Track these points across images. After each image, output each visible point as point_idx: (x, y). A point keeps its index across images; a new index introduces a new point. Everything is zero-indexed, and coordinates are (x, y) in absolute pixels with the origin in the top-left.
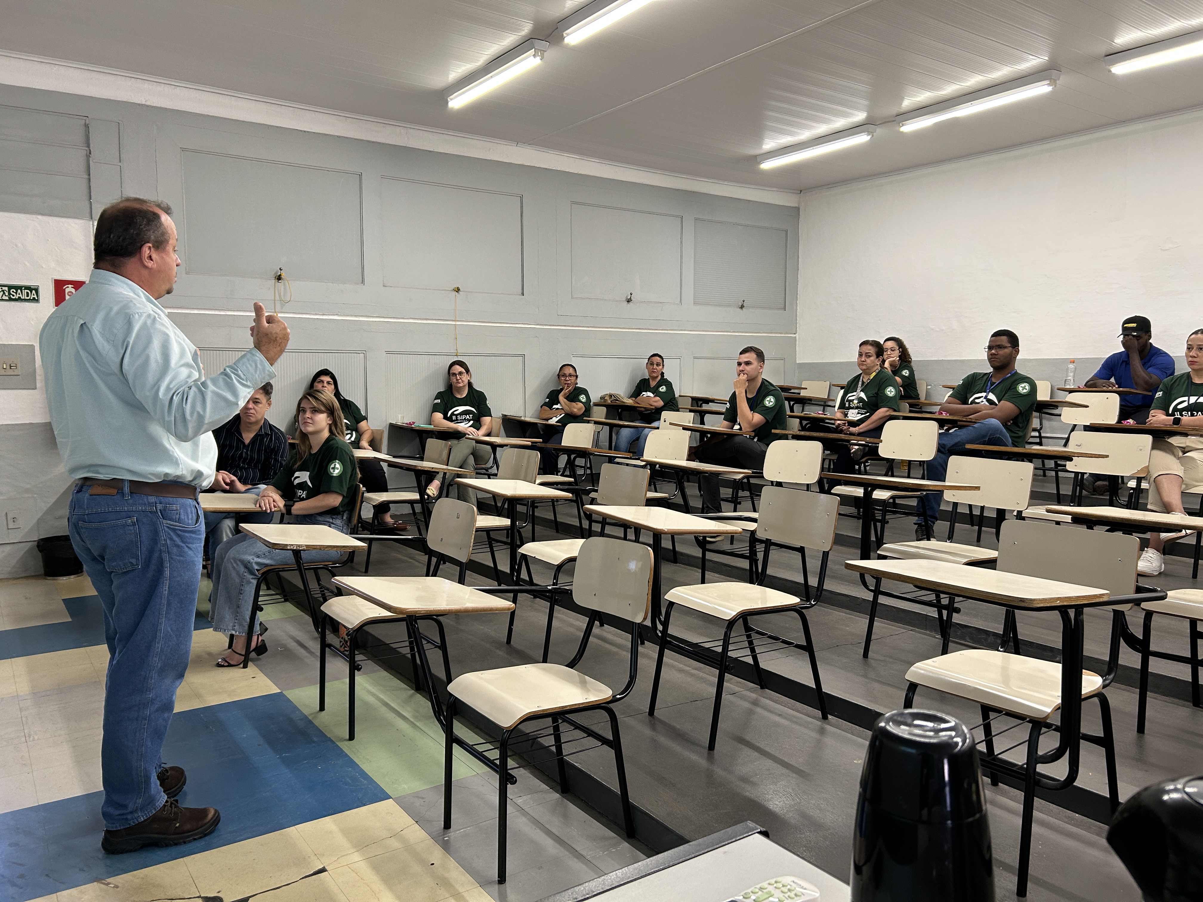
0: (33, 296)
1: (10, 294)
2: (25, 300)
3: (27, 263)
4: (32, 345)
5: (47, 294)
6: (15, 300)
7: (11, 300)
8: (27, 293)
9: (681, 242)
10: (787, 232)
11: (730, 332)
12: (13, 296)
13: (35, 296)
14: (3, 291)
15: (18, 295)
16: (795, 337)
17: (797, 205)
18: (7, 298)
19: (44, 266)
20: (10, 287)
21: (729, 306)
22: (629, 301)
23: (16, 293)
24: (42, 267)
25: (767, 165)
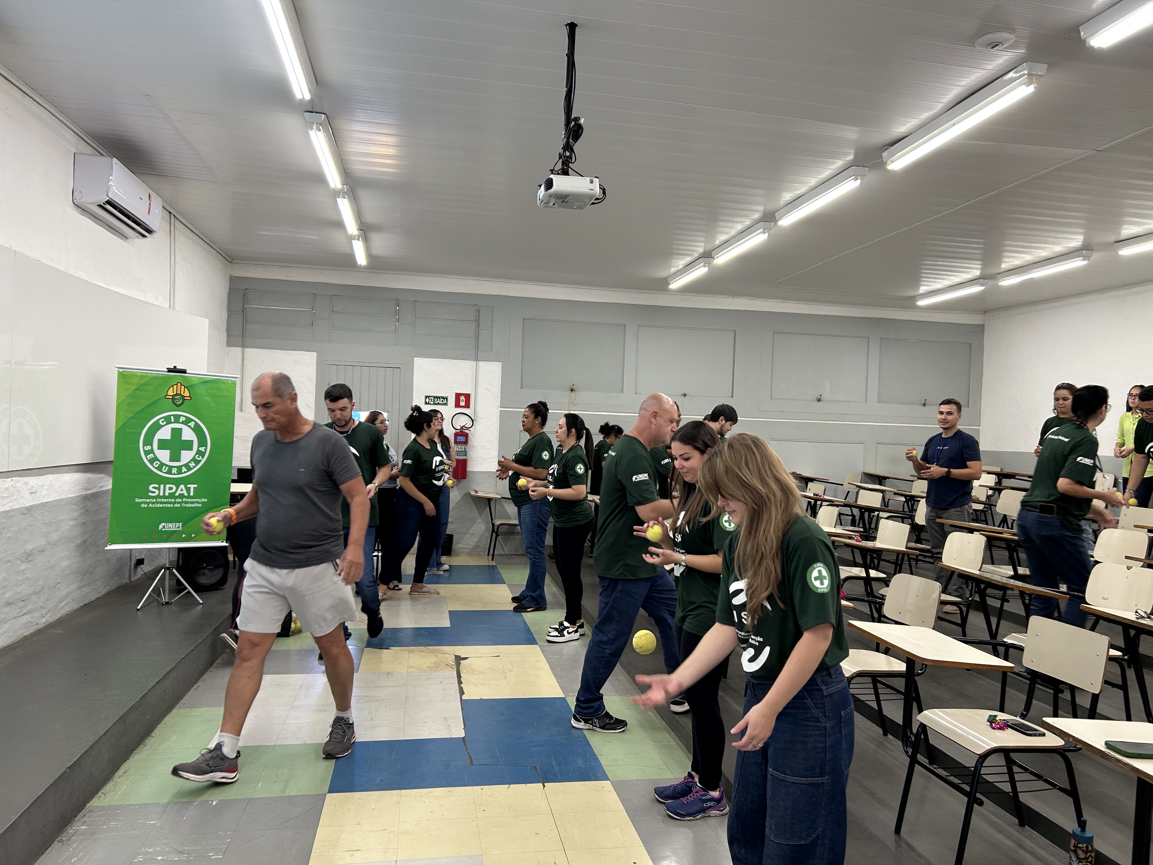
0: (445, 402)
1: (434, 401)
2: (441, 404)
5: (452, 400)
6: (437, 404)
7: (434, 404)
8: (442, 400)
9: (868, 357)
10: (971, 344)
11: (913, 424)
12: (436, 402)
14: (431, 399)
16: (979, 429)
17: (982, 323)
18: (432, 403)
19: (451, 386)
20: (434, 397)
21: (912, 404)
22: (819, 400)
23: (437, 400)
25: (922, 303)
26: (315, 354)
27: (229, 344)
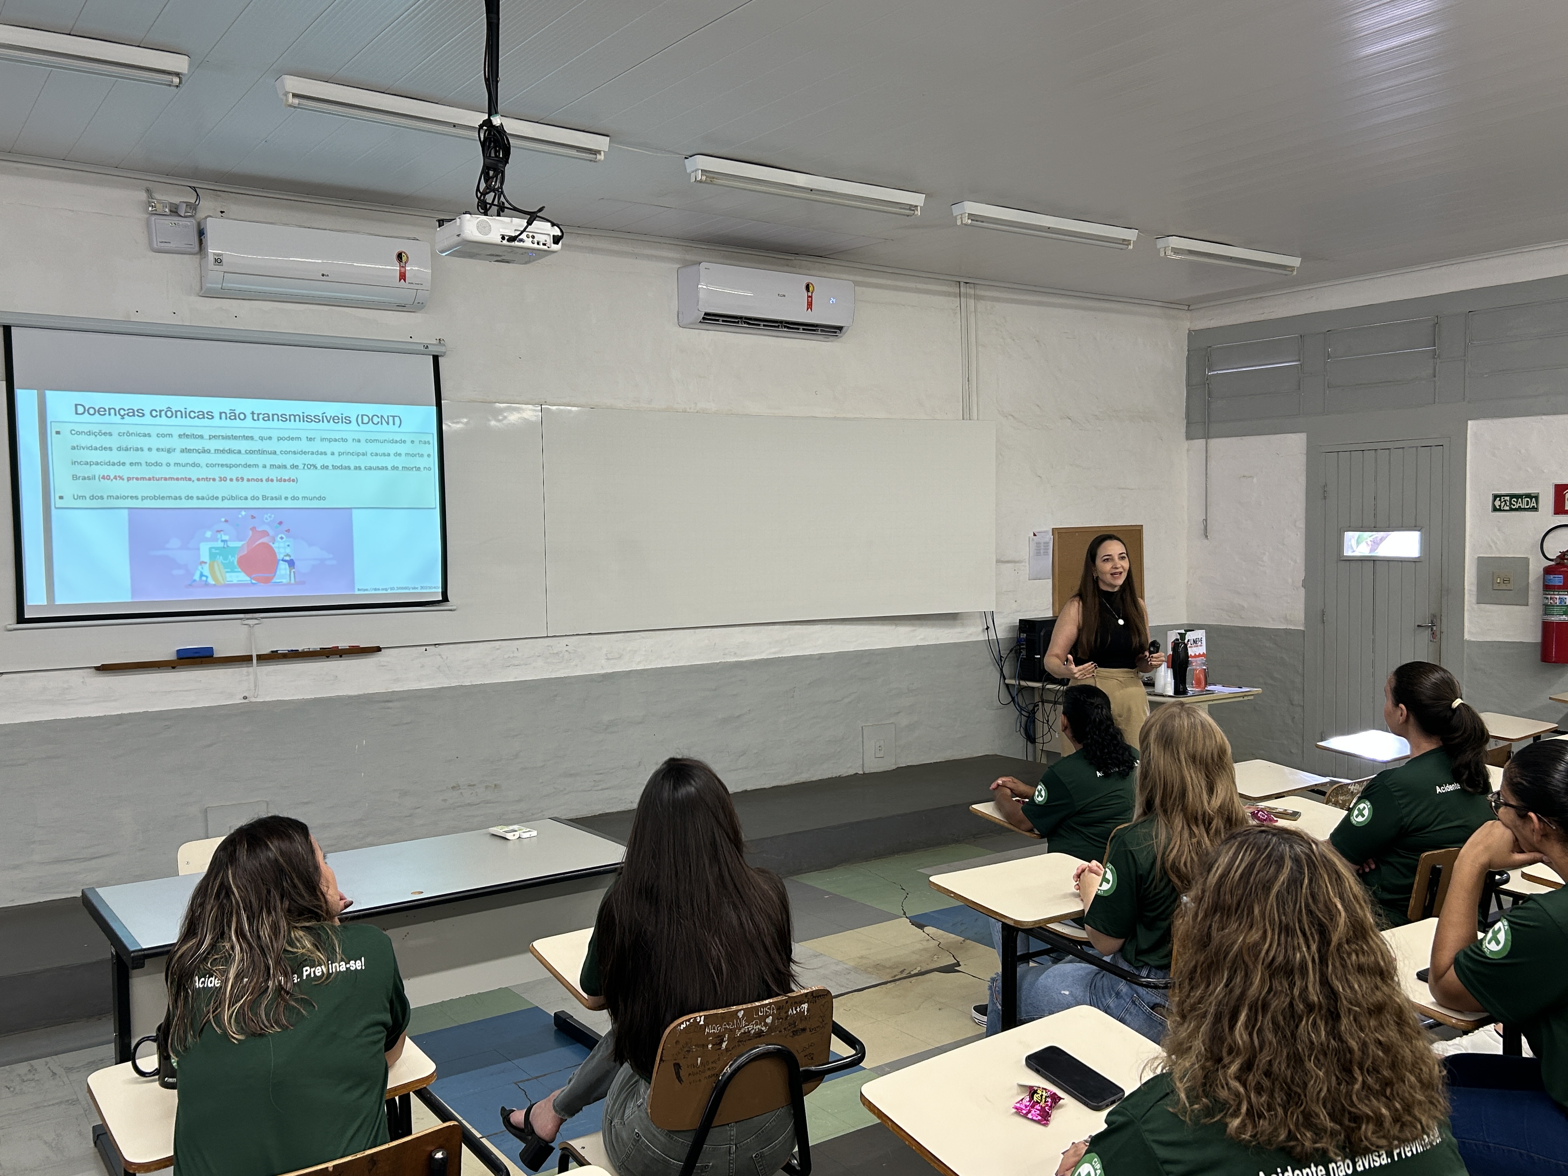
0: (1532, 505)
1: (1511, 503)
2: (1525, 509)
3: (1529, 470)
4: (1527, 558)
5: (1547, 501)
6: (1516, 510)
7: (1511, 510)
8: (1528, 501)
12: (1514, 505)
13: (1535, 505)
14: (1505, 501)
15: (1518, 505)
18: (1507, 508)
19: (1545, 471)
20: (1512, 496)
23: (1517, 502)
24: (1543, 472)
26: (1303, 436)
27: (1189, 437)
